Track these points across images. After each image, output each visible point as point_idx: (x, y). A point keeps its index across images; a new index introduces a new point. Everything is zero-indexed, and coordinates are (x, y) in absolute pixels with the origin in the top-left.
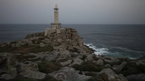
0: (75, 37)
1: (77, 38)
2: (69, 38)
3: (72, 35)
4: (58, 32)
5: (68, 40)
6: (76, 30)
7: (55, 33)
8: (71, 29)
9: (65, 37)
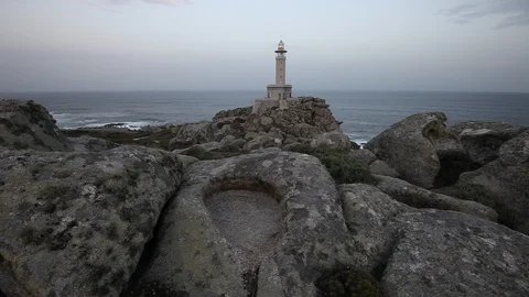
0: (322, 120)
1: (326, 121)
2: (307, 122)
3: (313, 114)
4: (282, 108)
5: (303, 125)
6: (327, 103)
7: (274, 108)
8: (313, 100)
9: (297, 118)
